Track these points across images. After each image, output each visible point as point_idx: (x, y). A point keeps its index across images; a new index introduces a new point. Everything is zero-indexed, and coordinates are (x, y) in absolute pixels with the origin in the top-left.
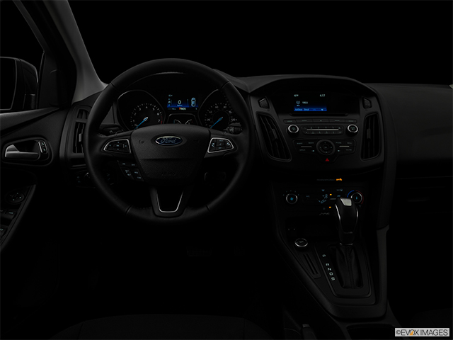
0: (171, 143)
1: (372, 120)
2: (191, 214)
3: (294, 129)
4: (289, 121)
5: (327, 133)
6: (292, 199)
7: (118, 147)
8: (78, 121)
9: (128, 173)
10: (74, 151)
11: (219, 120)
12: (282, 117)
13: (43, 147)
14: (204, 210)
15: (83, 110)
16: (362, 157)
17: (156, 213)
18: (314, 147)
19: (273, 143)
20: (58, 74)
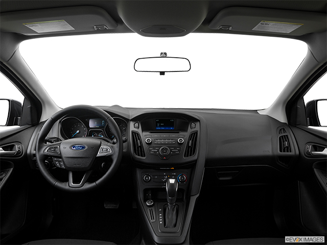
0: (79, 149)
1: (194, 136)
2: (88, 186)
3: (149, 141)
4: (147, 136)
5: (167, 143)
6: (147, 178)
7: (53, 150)
9: (57, 164)
12: (145, 133)
13: (19, 148)
14: (94, 184)
16: (185, 156)
17: (70, 186)
18: (158, 150)
19: (138, 148)
20: (31, 108)
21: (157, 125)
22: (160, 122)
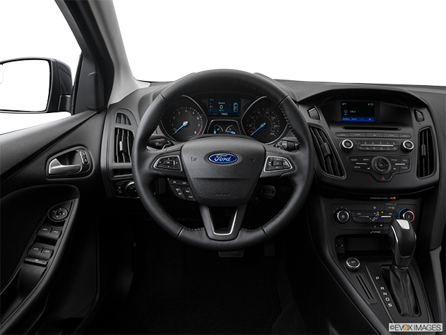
0: (225, 161)
1: (425, 135)
3: (348, 144)
4: (341, 135)
5: (382, 149)
6: (343, 216)
7: (168, 165)
8: (117, 127)
9: (179, 192)
10: (116, 161)
11: (262, 126)
13: (85, 157)
14: (258, 234)
15: (121, 114)
16: (418, 176)
17: (210, 236)
18: (369, 163)
19: (325, 158)
20: (96, 75)
21: (343, 113)
22: (348, 107)
